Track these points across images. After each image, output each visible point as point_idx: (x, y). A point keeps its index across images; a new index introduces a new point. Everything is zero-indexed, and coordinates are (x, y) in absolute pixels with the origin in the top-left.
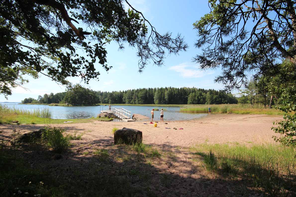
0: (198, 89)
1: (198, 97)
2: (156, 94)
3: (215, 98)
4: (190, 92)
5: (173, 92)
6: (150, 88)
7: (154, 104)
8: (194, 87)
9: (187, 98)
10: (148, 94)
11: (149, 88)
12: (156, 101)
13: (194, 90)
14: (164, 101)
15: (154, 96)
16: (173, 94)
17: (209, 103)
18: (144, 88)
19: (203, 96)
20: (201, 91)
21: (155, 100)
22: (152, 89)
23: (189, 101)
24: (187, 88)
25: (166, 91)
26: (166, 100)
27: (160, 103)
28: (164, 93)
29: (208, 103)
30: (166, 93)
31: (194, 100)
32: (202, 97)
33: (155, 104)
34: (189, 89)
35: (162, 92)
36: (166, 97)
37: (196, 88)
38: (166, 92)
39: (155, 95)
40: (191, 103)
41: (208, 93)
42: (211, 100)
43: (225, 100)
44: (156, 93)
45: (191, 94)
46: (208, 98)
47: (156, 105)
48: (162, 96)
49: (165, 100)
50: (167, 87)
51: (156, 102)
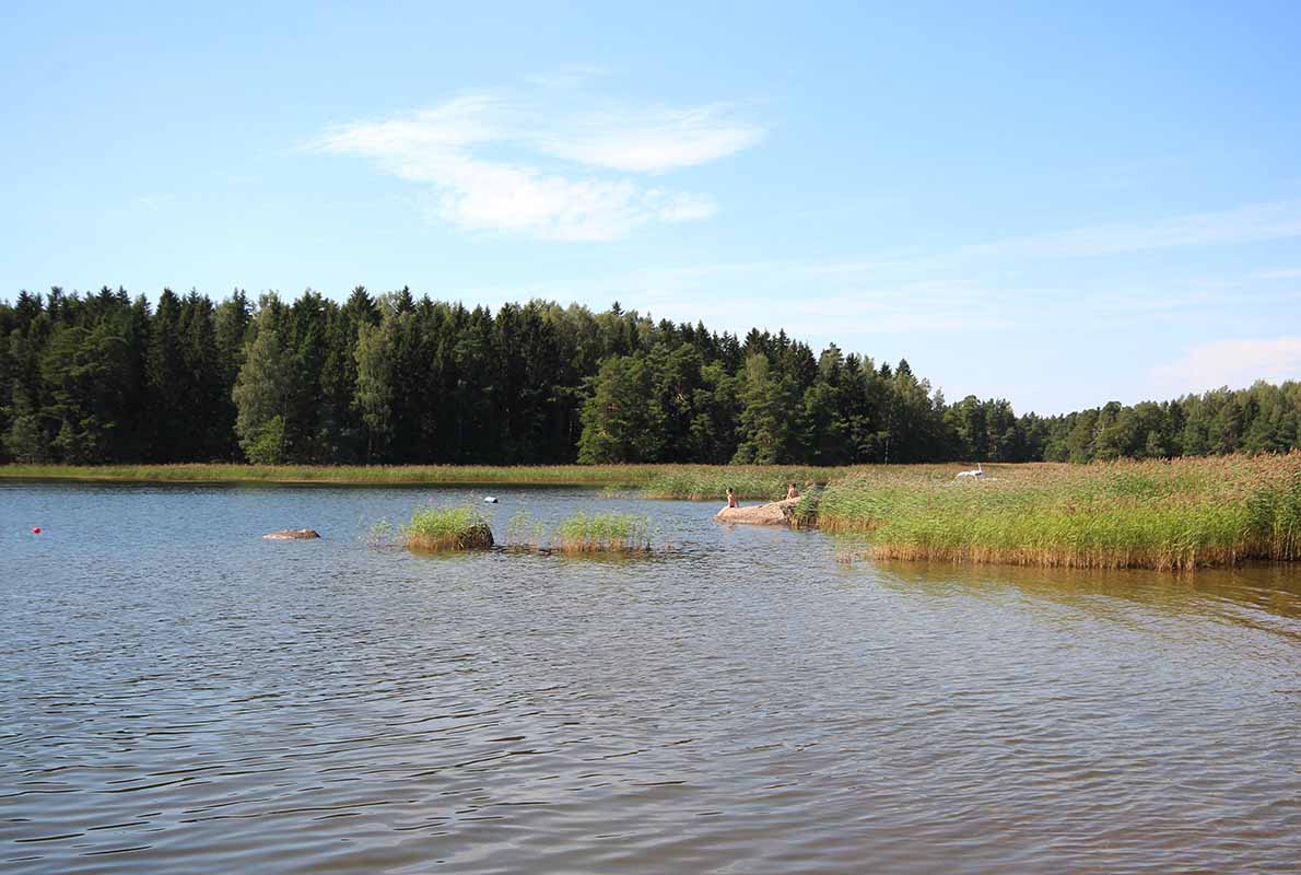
0: (657, 324)
1: (667, 401)
2: (252, 356)
3: (813, 408)
4: (595, 352)
5: (433, 345)
6: (182, 292)
7: (240, 458)
8: (616, 306)
9: (573, 403)
10: (156, 354)
11: (168, 296)
12: (262, 432)
13: (627, 334)
14: (346, 432)
15: (233, 380)
16: (438, 363)
17: (764, 451)
18: (115, 291)
19: (710, 386)
20: (687, 346)
21: (242, 421)
22: (207, 303)
23: (594, 433)
24: (565, 308)
25: (363, 327)
26: (370, 418)
27: (297, 450)
28: (343, 346)
29: (754, 450)
30: (367, 345)
31: (640, 422)
32: (709, 394)
33: (247, 462)
34: (585, 315)
35: (320, 342)
36: (369, 391)
37: (642, 314)
38: (362, 343)
39: (249, 369)
40: (607, 455)
41: (755, 364)
42: (784, 427)
43: (872, 428)
44: (254, 350)
45: (609, 365)
46: (758, 411)
47: (258, 468)
48: (323, 378)
49: (354, 419)
50: (374, 292)
51: (264, 443)
